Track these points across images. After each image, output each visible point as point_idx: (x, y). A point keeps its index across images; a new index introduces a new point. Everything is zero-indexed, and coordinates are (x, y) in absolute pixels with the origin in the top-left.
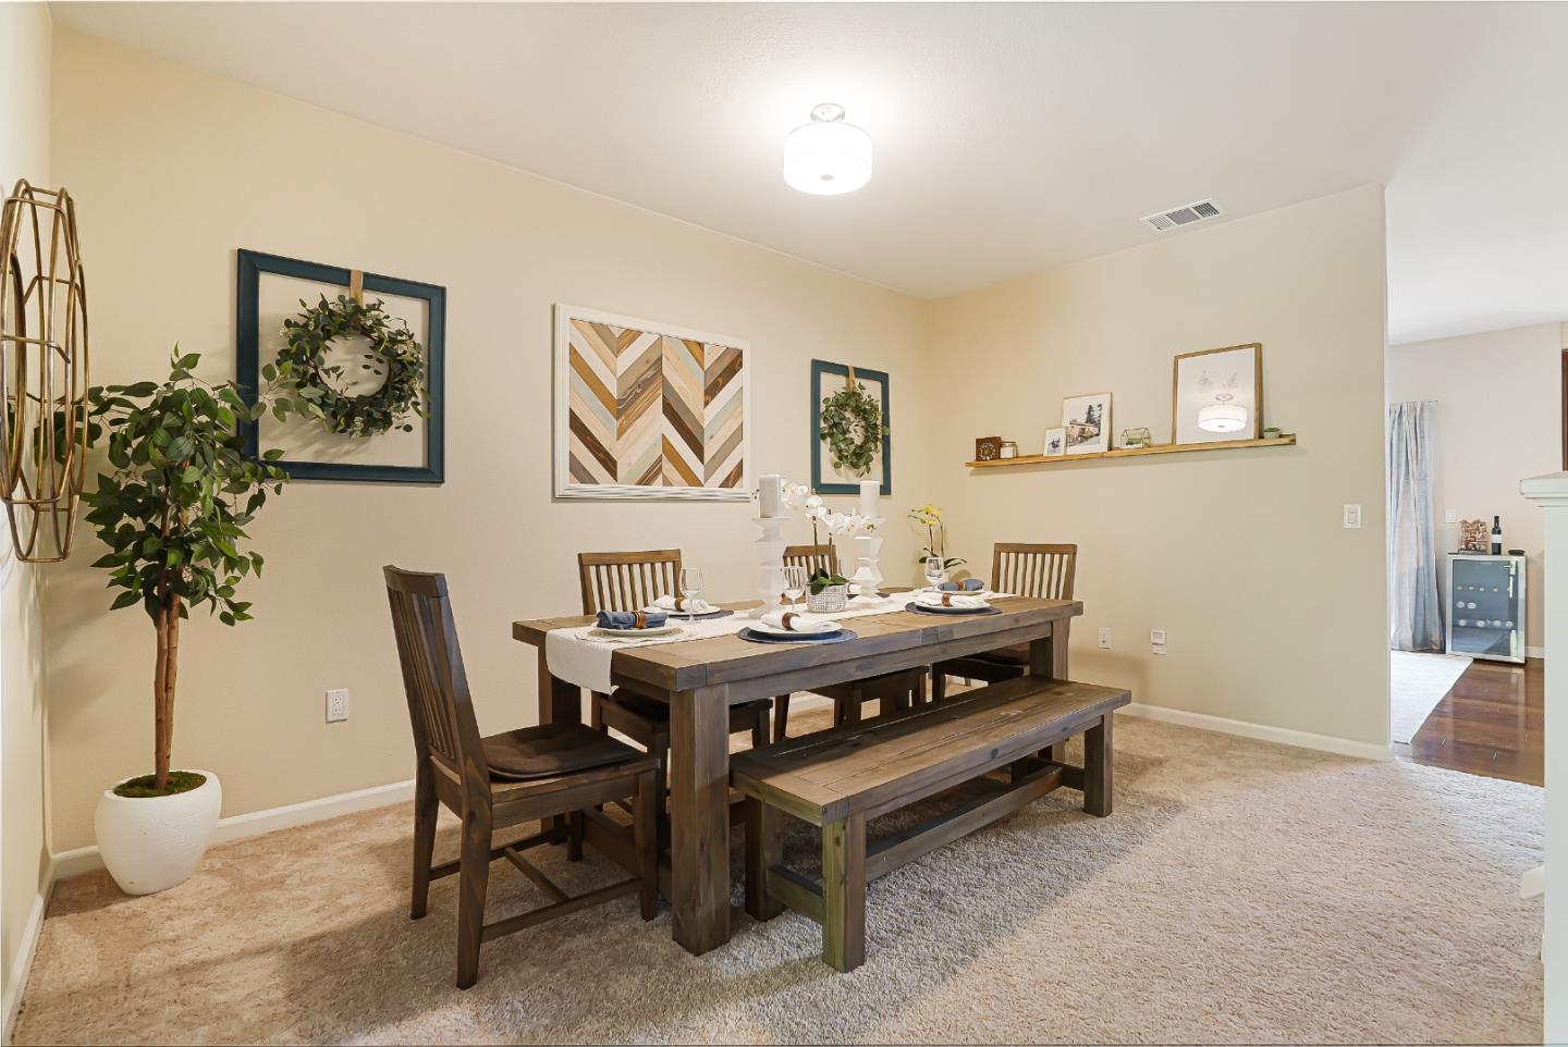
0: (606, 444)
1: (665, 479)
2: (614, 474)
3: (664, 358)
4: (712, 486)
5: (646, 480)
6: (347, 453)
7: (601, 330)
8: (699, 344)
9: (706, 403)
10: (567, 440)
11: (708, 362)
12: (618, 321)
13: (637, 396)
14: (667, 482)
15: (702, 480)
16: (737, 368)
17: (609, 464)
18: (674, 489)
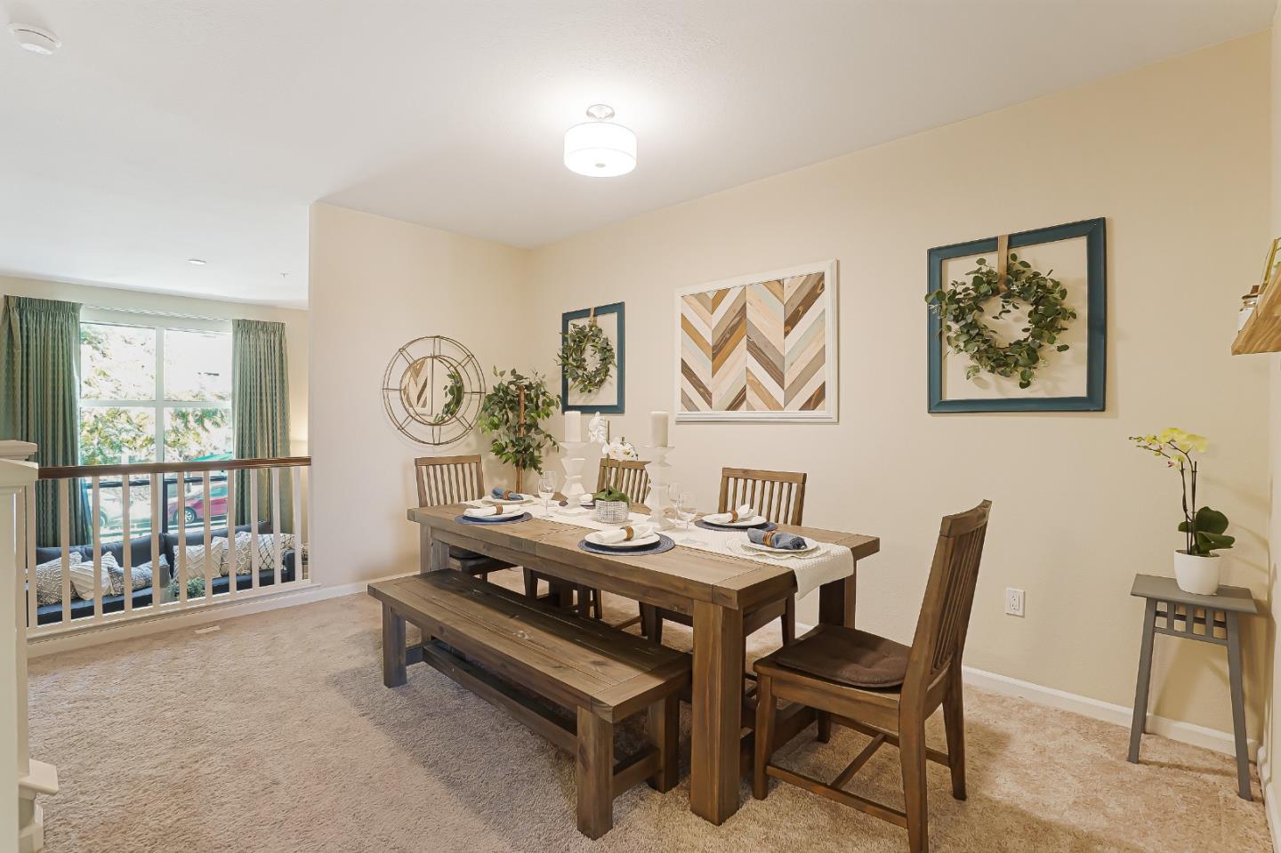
0: (704, 381)
1: (748, 404)
2: (710, 403)
3: (748, 304)
4: (793, 411)
5: (734, 406)
6: (591, 401)
7: (700, 297)
8: (779, 281)
9: (786, 334)
10: (680, 381)
11: (787, 295)
12: (711, 288)
13: (727, 340)
14: (750, 408)
15: (783, 406)
16: (819, 291)
17: (706, 395)
18: (757, 414)
